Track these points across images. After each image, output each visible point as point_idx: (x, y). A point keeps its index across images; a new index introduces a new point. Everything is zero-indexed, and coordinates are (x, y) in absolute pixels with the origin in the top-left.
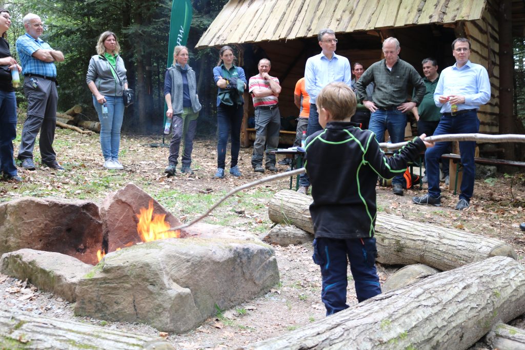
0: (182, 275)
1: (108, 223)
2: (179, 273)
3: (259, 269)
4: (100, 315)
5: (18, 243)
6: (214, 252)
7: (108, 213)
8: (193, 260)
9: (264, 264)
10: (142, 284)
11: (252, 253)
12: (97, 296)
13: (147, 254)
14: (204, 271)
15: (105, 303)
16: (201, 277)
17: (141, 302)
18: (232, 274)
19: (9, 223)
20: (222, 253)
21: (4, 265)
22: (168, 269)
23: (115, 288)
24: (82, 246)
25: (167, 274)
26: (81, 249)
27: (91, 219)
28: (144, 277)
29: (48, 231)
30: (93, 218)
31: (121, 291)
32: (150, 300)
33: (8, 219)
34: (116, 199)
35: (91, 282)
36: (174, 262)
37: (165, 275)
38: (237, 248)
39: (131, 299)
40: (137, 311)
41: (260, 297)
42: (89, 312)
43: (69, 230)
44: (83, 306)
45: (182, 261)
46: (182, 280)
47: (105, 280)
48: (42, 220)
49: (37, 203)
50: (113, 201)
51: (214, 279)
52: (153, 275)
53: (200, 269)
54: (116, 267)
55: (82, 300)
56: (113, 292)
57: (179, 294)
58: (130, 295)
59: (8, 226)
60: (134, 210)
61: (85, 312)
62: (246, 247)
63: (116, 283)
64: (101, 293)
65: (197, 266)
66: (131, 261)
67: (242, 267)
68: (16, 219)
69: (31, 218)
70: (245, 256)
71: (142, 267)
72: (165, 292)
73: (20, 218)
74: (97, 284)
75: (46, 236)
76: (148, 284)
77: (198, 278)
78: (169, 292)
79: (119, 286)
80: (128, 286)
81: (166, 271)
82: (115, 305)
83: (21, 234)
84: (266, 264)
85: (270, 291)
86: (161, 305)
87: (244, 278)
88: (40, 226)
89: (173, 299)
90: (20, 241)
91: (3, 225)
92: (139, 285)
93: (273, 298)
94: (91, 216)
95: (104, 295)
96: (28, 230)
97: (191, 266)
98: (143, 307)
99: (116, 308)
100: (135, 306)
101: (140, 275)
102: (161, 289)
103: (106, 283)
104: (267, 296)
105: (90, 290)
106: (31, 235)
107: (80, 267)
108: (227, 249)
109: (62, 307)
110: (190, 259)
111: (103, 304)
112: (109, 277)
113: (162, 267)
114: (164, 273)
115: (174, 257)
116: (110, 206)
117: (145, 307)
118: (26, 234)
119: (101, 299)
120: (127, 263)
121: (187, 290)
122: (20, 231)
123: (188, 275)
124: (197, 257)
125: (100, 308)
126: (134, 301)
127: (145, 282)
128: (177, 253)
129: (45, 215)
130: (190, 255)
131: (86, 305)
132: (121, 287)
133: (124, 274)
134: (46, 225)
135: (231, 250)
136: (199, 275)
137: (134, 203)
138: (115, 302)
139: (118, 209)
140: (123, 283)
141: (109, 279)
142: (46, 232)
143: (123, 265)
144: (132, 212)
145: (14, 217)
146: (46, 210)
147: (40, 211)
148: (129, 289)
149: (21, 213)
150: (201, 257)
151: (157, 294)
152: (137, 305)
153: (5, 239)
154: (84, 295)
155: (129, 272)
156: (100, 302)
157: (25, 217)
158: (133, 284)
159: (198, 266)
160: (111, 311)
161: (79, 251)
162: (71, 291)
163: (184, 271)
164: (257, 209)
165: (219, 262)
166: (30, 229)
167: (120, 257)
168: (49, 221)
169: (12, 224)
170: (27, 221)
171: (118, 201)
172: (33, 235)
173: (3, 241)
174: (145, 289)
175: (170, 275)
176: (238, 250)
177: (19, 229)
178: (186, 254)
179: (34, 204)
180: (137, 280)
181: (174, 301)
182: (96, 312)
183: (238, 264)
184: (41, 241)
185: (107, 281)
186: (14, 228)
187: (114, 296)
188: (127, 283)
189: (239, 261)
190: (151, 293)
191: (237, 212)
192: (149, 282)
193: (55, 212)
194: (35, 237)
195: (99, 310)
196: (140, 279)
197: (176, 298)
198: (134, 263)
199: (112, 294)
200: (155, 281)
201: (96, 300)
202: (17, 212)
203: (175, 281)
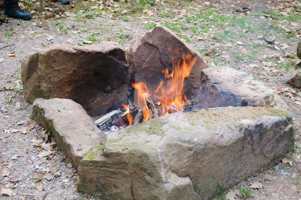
0: (182, 165)
1: (136, 64)
2: (180, 163)
3: (271, 142)
4: (100, 195)
5: (50, 88)
6: (222, 135)
7: (136, 55)
8: (196, 149)
9: (278, 136)
10: (140, 173)
11: (265, 129)
12: (97, 178)
13: (147, 142)
14: (207, 158)
15: (104, 184)
16: (204, 164)
17: (139, 189)
18: (240, 153)
19: (40, 71)
20: (230, 135)
21: (34, 112)
22: (167, 161)
23: (114, 173)
24: (109, 88)
25: (166, 166)
26: (108, 90)
27: (118, 63)
28: (142, 167)
29: (77, 77)
30: (120, 62)
31: (119, 176)
32: (147, 190)
33: (39, 66)
34: (143, 42)
35: (91, 164)
36: (175, 151)
37: (162, 169)
38: (249, 126)
39: (129, 185)
40: (135, 197)
41: (269, 169)
42: (90, 190)
43: (96, 74)
44: (85, 184)
45: (184, 150)
46: (182, 170)
47: (104, 164)
48: (70, 67)
49: (66, 51)
50: (140, 43)
51: (218, 163)
52: (150, 166)
53: (203, 157)
54: (115, 153)
55: (84, 178)
56: (112, 176)
57: (177, 187)
58: (128, 181)
59: (39, 73)
60: (161, 52)
61: (87, 190)
62: (259, 123)
63: (115, 168)
64: (101, 175)
65: (199, 154)
66: (130, 149)
67: (252, 145)
68: (47, 67)
69: (60, 66)
70: (256, 133)
71: (140, 157)
72: (162, 186)
73: (50, 66)
74: (97, 166)
75: (75, 81)
76: (145, 173)
77: (200, 166)
78: (166, 185)
79: (117, 171)
80: (127, 173)
81: (164, 164)
82: (113, 188)
83: (52, 80)
84: (280, 136)
85: (281, 161)
86: (157, 196)
87: (254, 154)
88: (69, 73)
89: (169, 193)
90: (51, 86)
91: (36, 71)
92: (137, 173)
93: (283, 171)
94: (118, 61)
95: (104, 178)
96: (58, 76)
97: (193, 155)
98: (140, 194)
99: (115, 191)
100: (132, 192)
101: (138, 164)
102: (158, 181)
103: (106, 167)
104: (277, 167)
105: (91, 172)
106: (61, 80)
107: (89, 136)
108: (237, 129)
109: (70, 176)
110: (192, 148)
111: (103, 186)
112: (108, 162)
113: (161, 160)
114: (162, 166)
115: (176, 145)
116: (137, 49)
117: (142, 195)
118: (56, 80)
119: (101, 180)
120: (127, 150)
121: (187, 181)
122: (50, 78)
123: (190, 164)
124: (200, 144)
125: (100, 188)
126: (132, 187)
127: (143, 172)
128: (179, 141)
129: (73, 63)
130: (193, 143)
131: (87, 183)
132: (119, 173)
133: (123, 161)
134: (74, 71)
135: (241, 129)
136: (202, 162)
137: (161, 46)
138: (114, 186)
139: (145, 51)
140: (121, 169)
141: (108, 164)
142: (75, 77)
143: (122, 152)
144: (158, 53)
145: (45, 66)
146: (74, 58)
147: (68, 59)
148: (127, 176)
149: (50, 62)
150: (206, 144)
151: (154, 185)
152: (134, 192)
153: (38, 85)
154: (85, 175)
155: (128, 160)
156: (100, 183)
157: (55, 65)
158: (131, 171)
159: (202, 154)
160: (110, 192)
161: (106, 93)
162: (77, 162)
163: (185, 161)
164: (288, 38)
165: (225, 146)
166: (60, 75)
167: (120, 143)
168: (77, 67)
169: (43, 72)
170: (57, 69)
171: (145, 44)
172: (63, 81)
173: (36, 87)
174: (142, 178)
175: (168, 167)
176: (250, 128)
177: (49, 76)
178: (189, 142)
179: (62, 53)
180: (135, 168)
181: (170, 194)
182: (96, 191)
183: (248, 143)
184: (70, 85)
185: (107, 165)
186: (45, 75)
187: (113, 180)
188: (126, 169)
189: (249, 139)
190: (148, 183)
191: (267, 41)
192: (147, 172)
193: (82, 59)
194: (65, 82)
195: (99, 190)
196: (138, 168)
197: (172, 191)
198: (133, 152)
199: (111, 178)
200: (152, 173)
201: (96, 181)
202: (47, 61)
203: (173, 172)
